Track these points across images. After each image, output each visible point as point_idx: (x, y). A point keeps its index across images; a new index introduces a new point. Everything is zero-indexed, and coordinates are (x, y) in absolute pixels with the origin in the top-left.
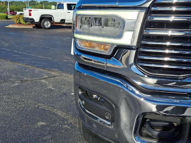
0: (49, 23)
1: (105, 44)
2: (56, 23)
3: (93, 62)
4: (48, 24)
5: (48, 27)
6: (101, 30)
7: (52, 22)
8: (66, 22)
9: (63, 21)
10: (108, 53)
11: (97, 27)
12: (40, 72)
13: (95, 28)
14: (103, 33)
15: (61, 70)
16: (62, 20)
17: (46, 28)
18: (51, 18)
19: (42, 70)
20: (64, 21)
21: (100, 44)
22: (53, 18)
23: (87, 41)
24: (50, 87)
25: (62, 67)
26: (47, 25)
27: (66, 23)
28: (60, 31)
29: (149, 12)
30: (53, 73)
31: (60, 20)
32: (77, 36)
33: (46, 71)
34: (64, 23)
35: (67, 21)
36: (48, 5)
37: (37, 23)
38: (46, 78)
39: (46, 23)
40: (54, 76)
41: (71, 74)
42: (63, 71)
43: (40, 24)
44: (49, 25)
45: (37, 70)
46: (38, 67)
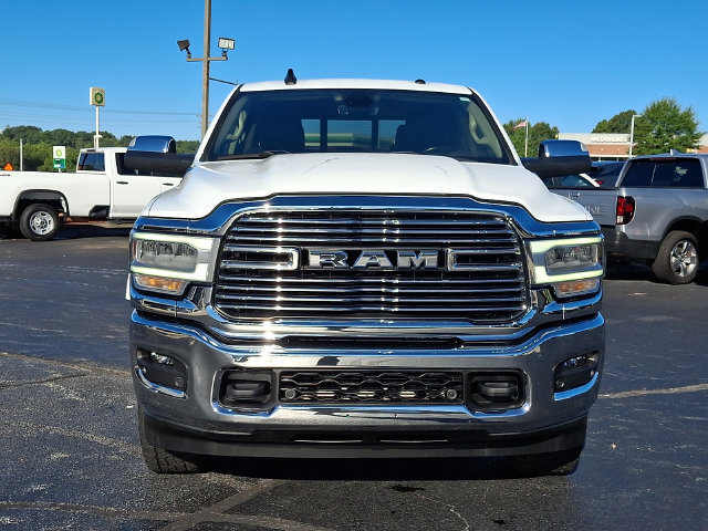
0: (48, 217)
1: (178, 280)
2: (75, 218)
3: (169, 311)
4: (44, 223)
5: (45, 233)
6: (171, 260)
7: (60, 215)
8: (111, 215)
9: (100, 212)
10: (179, 292)
11: (167, 256)
12: (40, 366)
13: (164, 257)
14: (176, 265)
15: (97, 359)
16: (97, 209)
17: (36, 238)
18: (59, 202)
19: (42, 361)
20: (104, 212)
21: (170, 280)
22: (63, 202)
23: (151, 277)
24: (72, 396)
25: (100, 354)
26: (43, 225)
27: (114, 219)
28: (88, 247)
29: (224, 240)
30: (76, 367)
31: (91, 208)
32: (135, 269)
33: (55, 363)
34: (105, 218)
35: (116, 211)
36: (37, 142)
37: (6, 220)
38: (55, 379)
39: (37, 221)
40: (79, 375)
41: (125, 369)
42: (104, 362)
43: (18, 224)
44: (50, 228)
45: (27, 361)
46: (28, 355)
